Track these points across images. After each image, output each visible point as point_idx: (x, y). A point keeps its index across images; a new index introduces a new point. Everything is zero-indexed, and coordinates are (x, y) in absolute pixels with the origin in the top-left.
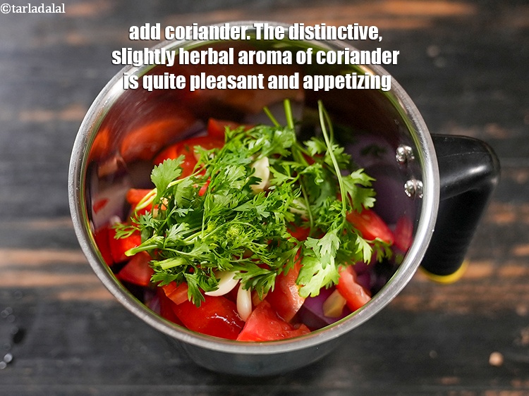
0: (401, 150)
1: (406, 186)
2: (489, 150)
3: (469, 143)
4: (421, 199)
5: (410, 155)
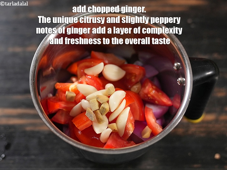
0: (176, 64)
1: (178, 80)
2: (214, 64)
4: (185, 86)
5: (180, 66)
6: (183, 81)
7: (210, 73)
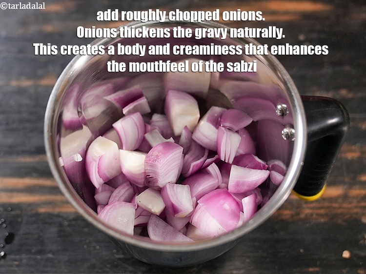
0: (279, 107)
1: (283, 132)
2: (341, 106)
3: (327, 102)
4: (293, 141)
5: (286, 110)
6: (291, 134)
7: (334, 121)
